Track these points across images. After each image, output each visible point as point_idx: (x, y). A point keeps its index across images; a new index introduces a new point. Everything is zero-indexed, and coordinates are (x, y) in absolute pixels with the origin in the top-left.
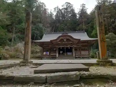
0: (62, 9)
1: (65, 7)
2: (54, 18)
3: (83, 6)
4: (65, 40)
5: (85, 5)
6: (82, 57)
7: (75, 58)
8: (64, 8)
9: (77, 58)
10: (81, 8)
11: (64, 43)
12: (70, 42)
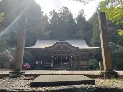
0: (59, 13)
1: (62, 11)
2: (49, 22)
3: (82, 12)
4: (62, 48)
5: (83, 11)
6: (80, 68)
7: (73, 68)
8: (61, 13)
9: (75, 68)
10: (80, 14)
11: (60, 50)
12: (68, 50)
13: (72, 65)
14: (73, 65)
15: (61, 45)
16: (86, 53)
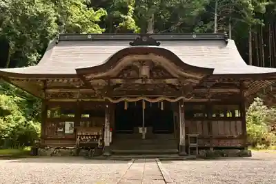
7: (187, 150)
11: (139, 81)
12: (169, 81)
13: (182, 137)
14: (186, 137)
15: (142, 63)
16: (236, 90)
